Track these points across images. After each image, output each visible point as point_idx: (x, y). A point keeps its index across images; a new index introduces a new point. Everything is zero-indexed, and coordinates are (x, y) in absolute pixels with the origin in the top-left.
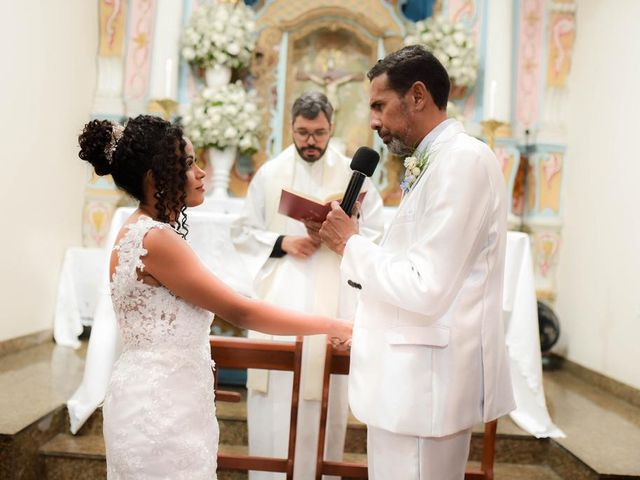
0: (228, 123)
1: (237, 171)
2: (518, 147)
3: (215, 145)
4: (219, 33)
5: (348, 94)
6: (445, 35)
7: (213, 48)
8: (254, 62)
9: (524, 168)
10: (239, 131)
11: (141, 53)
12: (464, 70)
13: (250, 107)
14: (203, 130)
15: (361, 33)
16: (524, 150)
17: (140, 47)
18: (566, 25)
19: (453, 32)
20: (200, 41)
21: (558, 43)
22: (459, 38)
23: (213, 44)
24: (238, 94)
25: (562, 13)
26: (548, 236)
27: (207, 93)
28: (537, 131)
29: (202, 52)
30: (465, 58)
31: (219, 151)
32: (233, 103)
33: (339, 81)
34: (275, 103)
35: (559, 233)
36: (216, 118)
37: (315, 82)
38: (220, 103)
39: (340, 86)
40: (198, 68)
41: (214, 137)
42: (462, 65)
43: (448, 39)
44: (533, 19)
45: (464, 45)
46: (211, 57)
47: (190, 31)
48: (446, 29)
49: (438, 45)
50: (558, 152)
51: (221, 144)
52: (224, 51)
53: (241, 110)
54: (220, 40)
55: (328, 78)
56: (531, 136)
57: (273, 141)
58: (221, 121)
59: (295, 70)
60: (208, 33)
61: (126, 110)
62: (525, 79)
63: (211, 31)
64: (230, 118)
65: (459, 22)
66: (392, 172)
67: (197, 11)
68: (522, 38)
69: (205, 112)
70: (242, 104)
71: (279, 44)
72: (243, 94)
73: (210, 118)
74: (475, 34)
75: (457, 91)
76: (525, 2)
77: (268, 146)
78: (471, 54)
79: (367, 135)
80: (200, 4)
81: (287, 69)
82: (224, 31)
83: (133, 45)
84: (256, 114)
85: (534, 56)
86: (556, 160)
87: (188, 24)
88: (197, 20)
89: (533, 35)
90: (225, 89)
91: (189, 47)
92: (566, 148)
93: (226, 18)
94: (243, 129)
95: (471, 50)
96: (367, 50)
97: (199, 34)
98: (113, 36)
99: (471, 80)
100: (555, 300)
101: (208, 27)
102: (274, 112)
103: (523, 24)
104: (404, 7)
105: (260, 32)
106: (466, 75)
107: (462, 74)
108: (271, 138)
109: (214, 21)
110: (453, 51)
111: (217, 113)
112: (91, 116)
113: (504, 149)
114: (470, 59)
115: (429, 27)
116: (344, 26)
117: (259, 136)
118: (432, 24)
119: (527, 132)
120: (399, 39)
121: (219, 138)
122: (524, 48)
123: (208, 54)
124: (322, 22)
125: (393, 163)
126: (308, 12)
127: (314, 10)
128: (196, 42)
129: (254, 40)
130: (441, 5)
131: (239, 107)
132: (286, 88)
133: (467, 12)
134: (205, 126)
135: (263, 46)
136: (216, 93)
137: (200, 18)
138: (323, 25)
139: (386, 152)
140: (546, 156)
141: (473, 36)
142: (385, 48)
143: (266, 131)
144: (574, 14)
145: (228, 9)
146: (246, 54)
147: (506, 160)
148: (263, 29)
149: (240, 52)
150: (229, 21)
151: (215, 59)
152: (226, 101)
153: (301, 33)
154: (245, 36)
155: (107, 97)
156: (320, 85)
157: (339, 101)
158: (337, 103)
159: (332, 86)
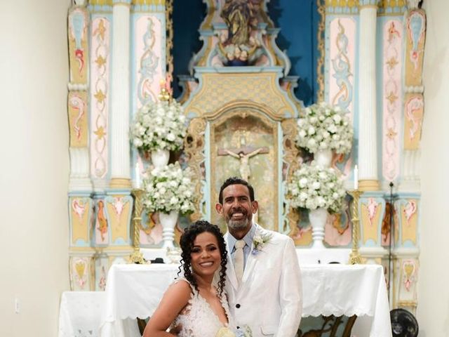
0: (173, 194)
1: (178, 226)
2: (385, 197)
3: (164, 210)
4: (159, 126)
5: (257, 163)
6: (326, 117)
7: (155, 138)
8: (186, 145)
9: (390, 210)
10: (179, 200)
11: (101, 142)
12: (342, 142)
13: (186, 181)
14: (154, 200)
15: (264, 118)
16: (389, 198)
17: (100, 138)
18: (416, 101)
19: (332, 114)
20: (146, 133)
21: (411, 117)
22: (337, 118)
23: (156, 134)
24: (176, 171)
25: (413, 93)
26: (409, 261)
27: (154, 173)
28: (399, 184)
29: (148, 141)
30: (342, 133)
31: (167, 215)
32: (174, 179)
33: (250, 155)
34: (204, 174)
35: (417, 258)
36: (163, 191)
37: (232, 156)
38: (164, 180)
39: (250, 158)
40: (145, 152)
41: (162, 204)
42: (340, 139)
43: (328, 120)
44: (392, 99)
45: (341, 123)
46: (155, 144)
47: (138, 125)
48: (328, 112)
49: (322, 125)
50: (417, 197)
51: (167, 210)
52: (163, 140)
53: (180, 184)
54: (160, 131)
55: (242, 152)
56: (394, 188)
57: (204, 203)
58: (166, 192)
59: (217, 147)
60: (151, 126)
61: (93, 187)
62: (388, 144)
63: (153, 124)
64: (173, 189)
65: (337, 105)
66: (292, 221)
67: (140, 110)
68: (385, 113)
69: (155, 187)
70: (180, 178)
71: (204, 131)
72: (180, 170)
73: (158, 191)
74: (349, 112)
75: (338, 157)
76: (386, 86)
77: (201, 208)
78: (347, 130)
79: (273, 194)
80: (143, 103)
81: (211, 149)
82: (163, 125)
83: (94, 137)
84: (191, 185)
85: (395, 126)
86: (413, 204)
87: (134, 119)
88: (142, 117)
89: (394, 110)
90: (167, 167)
91: (138, 137)
92: (419, 195)
93: (164, 114)
94: (182, 197)
95: (347, 126)
96: (270, 130)
97: (145, 127)
98: (79, 131)
99: (347, 149)
100: (416, 307)
101: (152, 122)
102: (203, 182)
103: (385, 102)
104: (296, 90)
105: (189, 122)
106: (344, 146)
107: (340, 146)
108: (203, 201)
109: (154, 117)
110: (333, 129)
111: (163, 186)
112: (69, 193)
113: (373, 199)
114: (346, 133)
115: (314, 111)
116: (252, 114)
117: (193, 201)
118: (317, 108)
119: (392, 185)
120: (293, 120)
121: (166, 205)
122: (387, 121)
123: (152, 142)
124: (235, 112)
125: (293, 214)
126: (224, 106)
127: (229, 104)
128: (143, 133)
129: (185, 129)
130: (323, 92)
131: (179, 181)
132: (211, 164)
133: (343, 96)
134: (155, 197)
135: (191, 132)
136: (161, 171)
137: (145, 114)
138: (236, 114)
139: (287, 207)
140: (406, 202)
141: (347, 115)
142: (283, 128)
143: (199, 197)
144: (423, 94)
145: (164, 107)
146: (180, 140)
147: (375, 207)
148: (192, 119)
149: (176, 139)
150: (165, 116)
151: (158, 145)
152: (169, 177)
153: (219, 121)
154: (179, 126)
155: (79, 178)
156: (236, 158)
157: (251, 170)
158: (249, 171)
159: (245, 160)
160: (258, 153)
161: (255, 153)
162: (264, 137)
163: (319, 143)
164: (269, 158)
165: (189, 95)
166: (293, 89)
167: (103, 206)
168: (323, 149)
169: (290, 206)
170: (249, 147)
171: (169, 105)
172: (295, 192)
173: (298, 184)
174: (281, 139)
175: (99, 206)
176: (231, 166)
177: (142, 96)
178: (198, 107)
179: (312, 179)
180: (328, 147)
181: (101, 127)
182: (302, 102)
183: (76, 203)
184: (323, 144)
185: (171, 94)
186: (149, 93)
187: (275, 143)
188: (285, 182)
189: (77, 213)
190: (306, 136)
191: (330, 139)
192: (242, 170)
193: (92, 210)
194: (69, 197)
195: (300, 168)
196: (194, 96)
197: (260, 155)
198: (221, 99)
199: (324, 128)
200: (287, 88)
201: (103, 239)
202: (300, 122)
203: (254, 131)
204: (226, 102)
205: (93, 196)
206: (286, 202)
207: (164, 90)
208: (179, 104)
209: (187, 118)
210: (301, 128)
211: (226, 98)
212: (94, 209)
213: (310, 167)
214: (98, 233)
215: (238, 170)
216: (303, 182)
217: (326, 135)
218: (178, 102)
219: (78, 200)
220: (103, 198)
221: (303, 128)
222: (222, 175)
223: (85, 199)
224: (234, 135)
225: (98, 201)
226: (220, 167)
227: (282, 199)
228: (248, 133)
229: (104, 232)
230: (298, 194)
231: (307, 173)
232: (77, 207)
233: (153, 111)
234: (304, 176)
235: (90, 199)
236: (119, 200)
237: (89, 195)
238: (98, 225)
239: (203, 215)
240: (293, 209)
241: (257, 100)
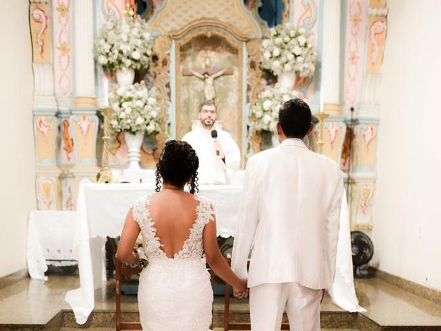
0: (138, 114)
1: (144, 148)
2: (345, 121)
3: (129, 130)
4: (124, 43)
5: (221, 84)
6: (291, 38)
7: (120, 55)
8: (152, 64)
9: (350, 135)
10: (145, 120)
12: (306, 65)
13: (152, 101)
14: (119, 120)
15: (229, 38)
16: (350, 123)
17: (64, 55)
18: (380, 26)
19: (297, 35)
20: (110, 50)
21: (374, 41)
22: (302, 40)
23: (121, 52)
24: (142, 91)
25: (377, 15)
26: (366, 185)
27: (120, 92)
28: (359, 109)
29: (113, 59)
30: (306, 55)
31: (132, 136)
32: (140, 99)
33: (215, 76)
34: (169, 94)
35: (374, 182)
36: (129, 110)
37: (196, 77)
38: (130, 99)
39: (215, 79)
40: (110, 69)
41: (128, 124)
42: (304, 62)
43: (293, 42)
44: (356, 21)
45: (306, 45)
46: (120, 62)
47: (102, 41)
48: (292, 33)
49: (286, 47)
50: (374, 122)
51: (133, 130)
52: (128, 58)
53: (145, 104)
54: (126, 48)
55: (207, 73)
56: (354, 113)
57: (169, 124)
58: (132, 112)
59: (182, 67)
60: (116, 44)
61: (58, 105)
62: (350, 68)
63: (118, 41)
64: (139, 109)
65: (302, 26)
66: (255, 143)
67: (105, 25)
68: (349, 36)
69: (120, 106)
70: (146, 98)
71: (169, 50)
72: (145, 90)
73: (124, 111)
74: (313, 34)
75: (301, 81)
76: (350, 8)
77: (166, 129)
78: (311, 52)
79: (237, 116)
80: (107, 18)
81: (176, 68)
82: (128, 42)
83: (58, 53)
84: (157, 105)
85: (357, 50)
86: (372, 129)
87: (98, 35)
88: (106, 33)
89: (356, 34)
90: (132, 87)
91: (103, 54)
92: (379, 120)
93: (128, 31)
94: (148, 117)
95: (311, 49)
96: (234, 51)
97: (109, 44)
98: (42, 47)
99: (310, 72)
100: (371, 230)
101: (117, 39)
102: (168, 103)
103: (349, 25)
104: (260, 9)
105: (154, 40)
106: (307, 69)
107: (304, 68)
108: (168, 122)
109: (119, 34)
110: (297, 51)
111: (129, 106)
112: (33, 111)
113: (335, 123)
114: (310, 56)
115: (279, 32)
116: (217, 33)
117: (159, 121)
118: (282, 29)
119: (352, 109)
120: (258, 41)
121: (132, 125)
122: (350, 44)
123: (117, 60)
124: (200, 30)
125: (256, 137)
126: (189, 24)
127: (193, 22)
128: (108, 51)
129: (150, 47)
130: (288, 12)
131: (144, 101)
132: (176, 83)
133: (308, 17)
134: (121, 117)
135: (157, 51)
136: (126, 91)
137: (109, 30)
138: (201, 33)
139: (251, 129)
140: (365, 127)
141: (311, 37)
142: (248, 50)
143: (164, 118)
144: (386, 17)
145: (129, 23)
146: (145, 58)
147: (336, 131)
148: (157, 37)
149: (141, 57)
150: (130, 33)
151: (123, 63)
152: (135, 97)
153: (185, 40)
154: (144, 44)
155: (43, 95)
156: (201, 79)
157: (215, 91)
158: (213, 92)
159: (210, 80)
160: (223, 75)
161: (220, 73)
162: (229, 58)
163: (283, 65)
164: (233, 79)
165: (152, 12)
166: (257, 9)
167: (68, 125)
168: (287, 72)
169: (254, 129)
170: (214, 67)
171: (133, 21)
172: (259, 114)
173: (262, 106)
174: (245, 61)
175: (65, 126)
176: (196, 87)
177: (107, 12)
178: (162, 24)
179: (276, 102)
180: (292, 70)
181: (64, 43)
182: (266, 23)
183: (41, 122)
184: (287, 67)
185: (136, 9)
186: (112, 7)
187: (239, 65)
188: (249, 105)
189: (43, 133)
190: (271, 58)
191: (294, 60)
192: (206, 92)
193: (56, 129)
194: (34, 115)
195: (264, 90)
196: (158, 13)
197: (225, 77)
198: (185, 16)
199: (289, 50)
200: (252, 7)
201: (69, 159)
202: (265, 43)
203: (219, 51)
204: (190, 20)
205: (58, 115)
206: (250, 124)
207: (128, 5)
208: (144, 20)
209: (152, 35)
210: (265, 49)
211: (191, 16)
212: (59, 128)
213: (274, 90)
214: (63, 153)
215: (203, 91)
216: (267, 105)
217: (291, 57)
218: (142, 18)
219: (43, 119)
220: (68, 117)
221: (268, 49)
222: (187, 95)
223: (50, 117)
224: (199, 55)
225: (63, 120)
226: (185, 87)
227: (246, 122)
228: (213, 53)
229: (70, 152)
230: (262, 117)
231: (271, 96)
232: (42, 125)
233: (118, 27)
234: (268, 98)
235: (55, 118)
236: (84, 119)
237: (54, 114)
238: (63, 145)
239: (169, 136)
240: (257, 132)
241: (222, 19)
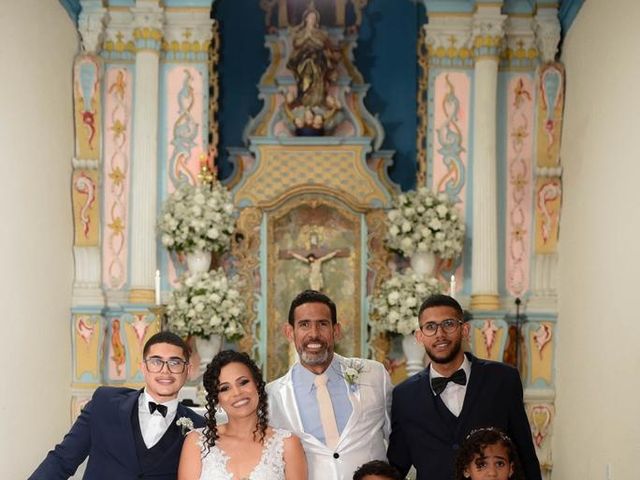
0: (213, 312)
2: (507, 318)
3: (201, 334)
4: (197, 218)
5: (333, 270)
6: (427, 208)
7: (191, 234)
8: (234, 244)
9: (516, 337)
10: (223, 319)
11: (117, 239)
12: (448, 243)
13: (233, 294)
14: (187, 320)
15: (341, 208)
16: (514, 321)
17: (116, 234)
18: (552, 190)
19: (436, 203)
20: (178, 227)
21: (544, 210)
22: (442, 210)
23: (192, 229)
24: (220, 281)
25: (547, 176)
26: (541, 408)
27: (189, 282)
28: (528, 301)
29: (182, 238)
30: (449, 230)
31: (205, 341)
32: (215, 291)
33: (323, 259)
34: (258, 285)
35: (553, 404)
36: (200, 307)
37: (299, 260)
38: (202, 292)
40: (178, 254)
41: (199, 325)
42: (446, 238)
43: (430, 212)
44: (520, 183)
45: (448, 216)
46: (191, 243)
47: (168, 216)
48: (429, 202)
49: (420, 219)
50: (552, 319)
51: (206, 333)
52: (202, 237)
53: (224, 298)
54: (198, 225)
55: (312, 255)
56: (521, 307)
57: (258, 325)
58: (205, 308)
59: (278, 248)
60: (186, 219)
61: (106, 301)
62: (514, 247)
63: (189, 216)
64: (214, 305)
65: (442, 192)
66: (379, 350)
67: (173, 194)
68: (510, 203)
69: (189, 301)
70: (225, 290)
71: (259, 225)
72: (224, 279)
73: (194, 307)
74: (460, 201)
75: (445, 264)
76: (511, 165)
77: (254, 332)
78: (455, 226)
79: (354, 311)
80: (177, 186)
81: (268, 250)
82: (202, 216)
83: (108, 231)
84: (240, 300)
85: (523, 222)
86: (546, 329)
87: (164, 208)
88: (173, 205)
89: (521, 200)
90: (206, 275)
91: (168, 233)
92: (556, 317)
93: (203, 202)
94: (227, 316)
95: (456, 221)
96: (350, 225)
97: (177, 219)
98: (87, 224)
99: (455, 252)
100: (550, 471)
101: (187, 213)
102: (258, 296)
103: (510, 188)
104: (390, 171)
105: (239, 213)
106: (451, 248)
107: (446, 248)
108: (256, 322)
109: (191, 206)
110: (436, 224)
111: (200, 301)
112: (71, 309)
113: (492, 321)
114: (454, 231)
115: (412, 200)
116: (325, 202)
117: (242, 320)
118: (414, 196)
119: (518, 302)
120: (381, 211)
121: (204, 327)
122: (512, 214)
123: (187, 240)
124: (302, 200)
125: (380, 340)
126: (287, 191)
127: (297, 187)
128: (174, 228)
129: (233, 222)
130: (425, 174)
131: (222, 294)
132: (268, 270)
133: (452, 179)
134: (189, 315)
135: (242, 227)
136: (198, 281)
137: (177, 202)
138: (303, 202)
139: (373, 330)
140: (537, 325)
141: (457, 205)
142: (368, 223)
143: (251, 316)
144: (560, 178)
145: (204, 192)
146: (225, 237)
147: (494, 332)
148: (243, 209)
149: (220, 237)
150: (205, 204)
151: (195, 244)
152: (209, 288)
153: (280, 212)
154: (224, 218)
155: (87, 288)
156: (304, 263)
157: (324, 279)
158: (322, 281)
159: (316, 266)
160: (335, 257)
161: (330, 255)
162: (344, 234)
163: (416, 243)
164: (350, 262)
165: (241, 175)
166: (386, 169)
167: (119, 328)
168: (423, 252)
169: (377, 330)
170: (322, 247)
171: (211, 189)
172: (383, 310)
173: (387, 299)
174: (364, 238)
175: (115, 328)
176: (297, 274)
177: (176, 177)
178: (253, 191)
179: (405, 294)
180: (429, 250)
181: (118, 218)
182: (398, 187)
183: (81, 323)
184: (422, 246)
185: (215, 174)
186: (184, 172)
187: (357, 244)
188: (370, 297)
189: (83, 337)
190: (400, 234)
191: (431, 238)
192: (311, 280)
193: (102, 332)
194: (73, 315)
195: (390, 277)
196: (247, 177)
197: (339, 260)
198: (285, 181)
199: (424, 223)
200: (379, 167)
201: (119, 372)
202: (392, 215)
203: (329, 226)
204: (292, 185)
205: (105, 312)
206: (372, 324)
207: (205, 169)
208: (226, 188)
209: (235, 207)
210: (392, 223)
211: (293, 180)
212: (106, 331)
213: (403, 277)
214: (112, 364)
215: (307, 280)
216: (393, 297)
217: (426, 232)
218: (223, 185)
219: (85, 319)
220: (119, 316)
221: (396, 221)
222: (285, 285)
223: (94, 317)
224: (302, 232)
225: (113, 319)
226: (282, 275)
227: (365, 321)
228: (321, 229)
229: (121, 363)
230: (387, 314)
231: (399, 285)
232: (83, 328)
233: (188, 198)
234: (395, 288)
235: (101, 318)
236: (140, 319)
237: (99, 312)
238: (112, 353)
239: (257, 341)
240: (381, 334)
241: (335, 183)
